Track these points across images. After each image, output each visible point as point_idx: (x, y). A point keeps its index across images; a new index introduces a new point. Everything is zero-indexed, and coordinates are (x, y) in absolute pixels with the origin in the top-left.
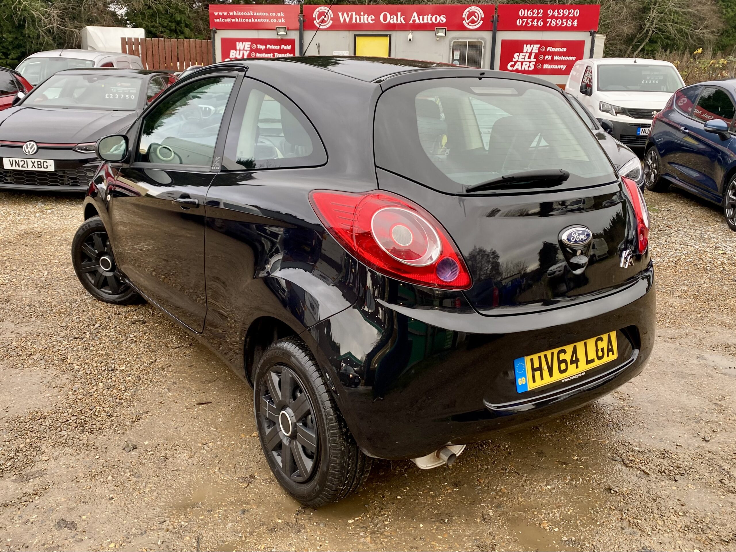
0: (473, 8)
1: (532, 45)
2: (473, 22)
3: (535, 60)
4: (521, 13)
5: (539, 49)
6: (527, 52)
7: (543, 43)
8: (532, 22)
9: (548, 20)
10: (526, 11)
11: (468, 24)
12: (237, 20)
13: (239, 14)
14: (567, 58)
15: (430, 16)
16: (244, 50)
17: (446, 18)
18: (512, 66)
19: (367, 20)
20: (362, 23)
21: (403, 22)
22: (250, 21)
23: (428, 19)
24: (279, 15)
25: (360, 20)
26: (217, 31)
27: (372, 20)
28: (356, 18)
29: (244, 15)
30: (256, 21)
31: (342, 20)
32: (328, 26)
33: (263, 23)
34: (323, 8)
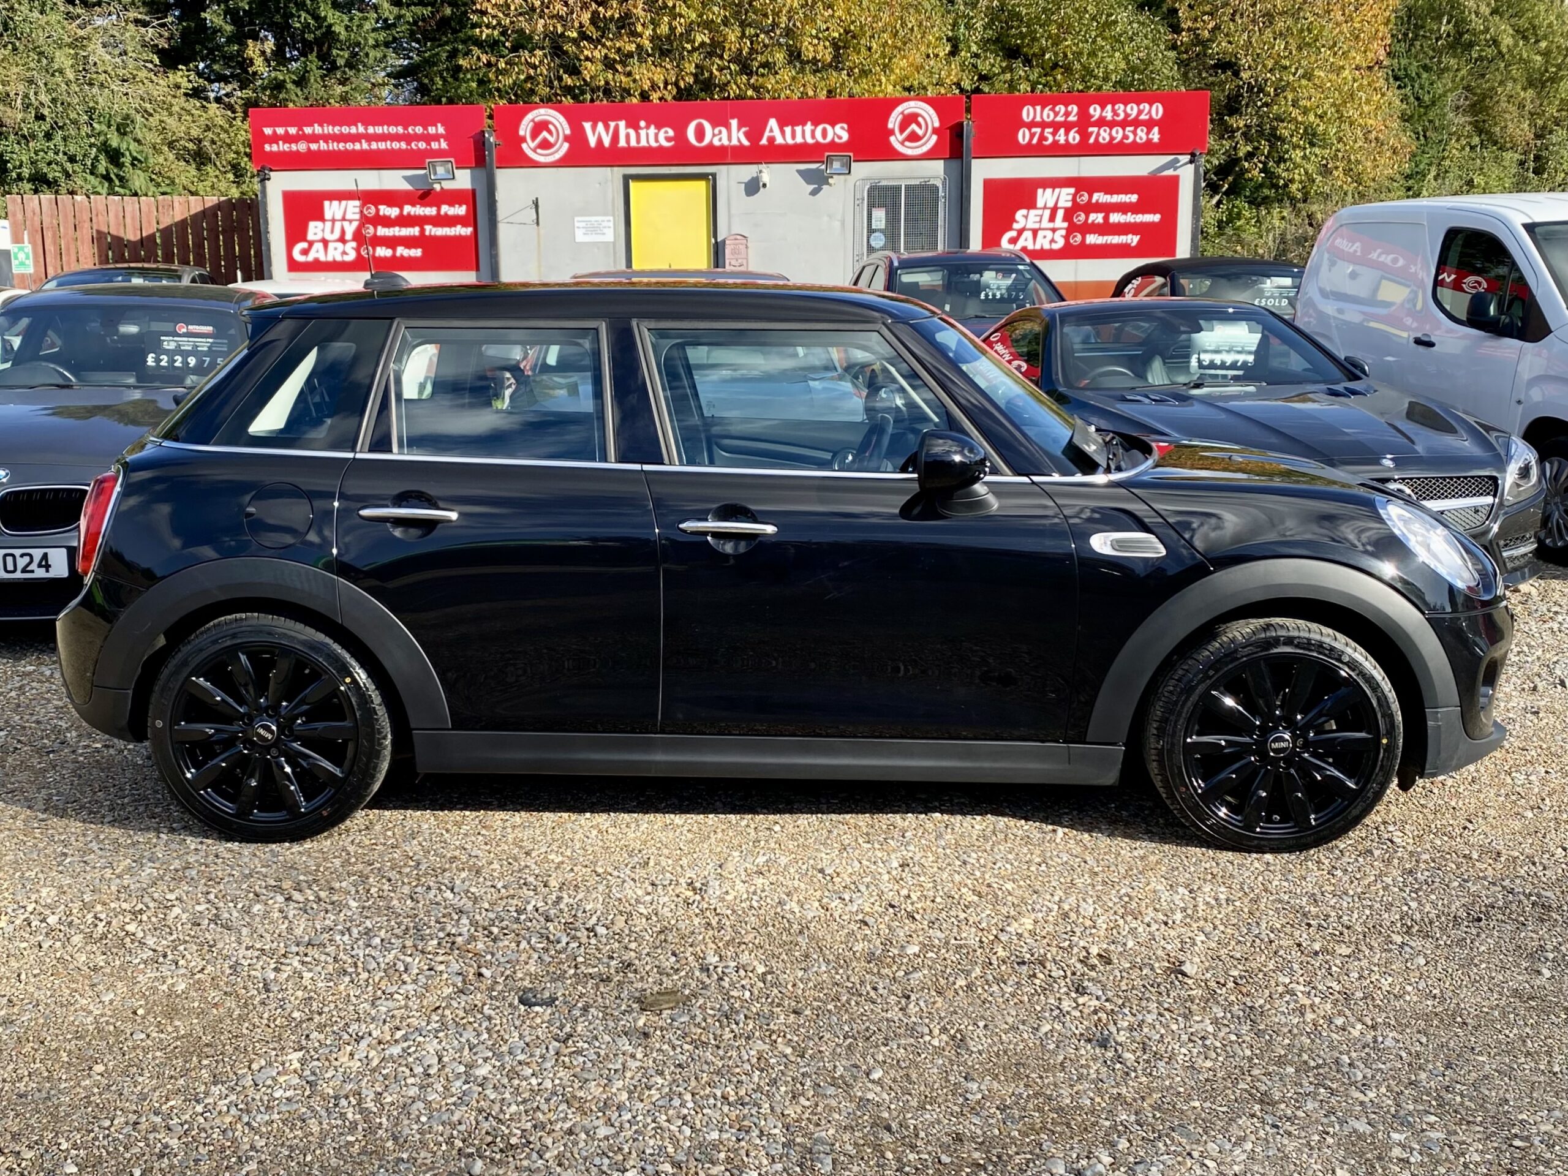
0: (912, 106)
1: (1057, 190)
2: (914, 137)
3: (1065, 225)
4: (1028, 113)
5: (1074, 200)
6: (1045, 208)
7: (1081, 184)
8: (1054, 134)
9: (1091, 129)
10: (1038, 108)
11: (902, 143)
12: (323, 146)
13: (329, 129)
14: (1140, 218)
15: (809, 127)
16: (344, 219)
17: (849, 131)
18: (1013, 241)
19: (657, 140)
20: (644, 148)
21: (746, 143)
22: (357, 146)
23: (806, 134)
24: (432, 130)
25: (638, 141)
26: (272, 174)
27: (668, 139)
28: (627, 136)
29: (342, 134)
30: (374, 146)
31: (593, 142)
32: (558, 156)
33: (393, 150)
34: (542, 113)
